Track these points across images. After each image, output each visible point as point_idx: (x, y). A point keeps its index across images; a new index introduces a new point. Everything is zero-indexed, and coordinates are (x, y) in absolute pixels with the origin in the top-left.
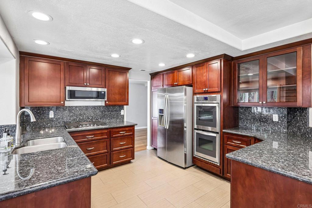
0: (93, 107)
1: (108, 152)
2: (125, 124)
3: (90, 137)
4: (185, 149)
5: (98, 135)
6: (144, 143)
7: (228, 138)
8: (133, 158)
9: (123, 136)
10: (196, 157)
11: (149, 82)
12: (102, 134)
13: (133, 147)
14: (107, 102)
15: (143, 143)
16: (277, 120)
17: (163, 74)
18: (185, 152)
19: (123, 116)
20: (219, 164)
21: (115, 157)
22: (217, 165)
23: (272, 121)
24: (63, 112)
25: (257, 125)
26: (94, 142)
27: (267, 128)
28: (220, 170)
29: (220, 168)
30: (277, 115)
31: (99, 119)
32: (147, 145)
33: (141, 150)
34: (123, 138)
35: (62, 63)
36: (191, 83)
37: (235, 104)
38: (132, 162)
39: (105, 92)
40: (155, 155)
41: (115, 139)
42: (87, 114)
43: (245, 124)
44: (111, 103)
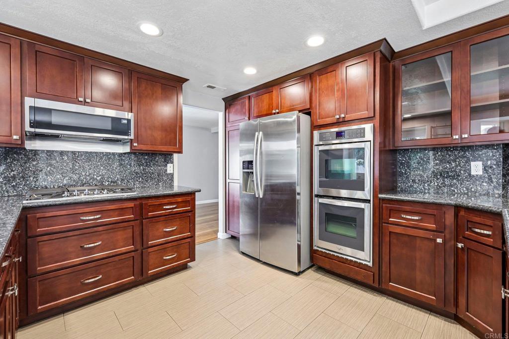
0: (104, 156)
1: (137, 250)
2: (176, 189)
3: (92, 218)
4: (299, 235)
5: (111, 213)
6: (212, 227)
7: (390, 210)
8: (193, 259)
9: (170, 214)
10: (320, 249)
11: (221, 115)
12: (122, 211)
13: (193, 237)
14: (135, 144)
15: (209, 227)
16: (480, 173)
17: (249, 96)
18: (298, 241)
19: (172, 175)
20: (370, 264)
21: (152, 259)
22: (367, 265)
23: (470, 174)
24: (25, 163)
25: (436, 184)
26: (101, 228)
27: (457, 188)
28: (374, 275)
29: (373, 271)
30: (481, 163)
31: (118, 180)
32: (217, 231)
33: (208, 241)
34: (170, 217)
35: (15, 41)
36: (308, 107)
37: (396, 145)
38: (190, 267)
39: (129, 121)
40: (235, 248)
41: (154, 221)
42: (90, 169)
43: (409, 184)
44: (144, 147)
